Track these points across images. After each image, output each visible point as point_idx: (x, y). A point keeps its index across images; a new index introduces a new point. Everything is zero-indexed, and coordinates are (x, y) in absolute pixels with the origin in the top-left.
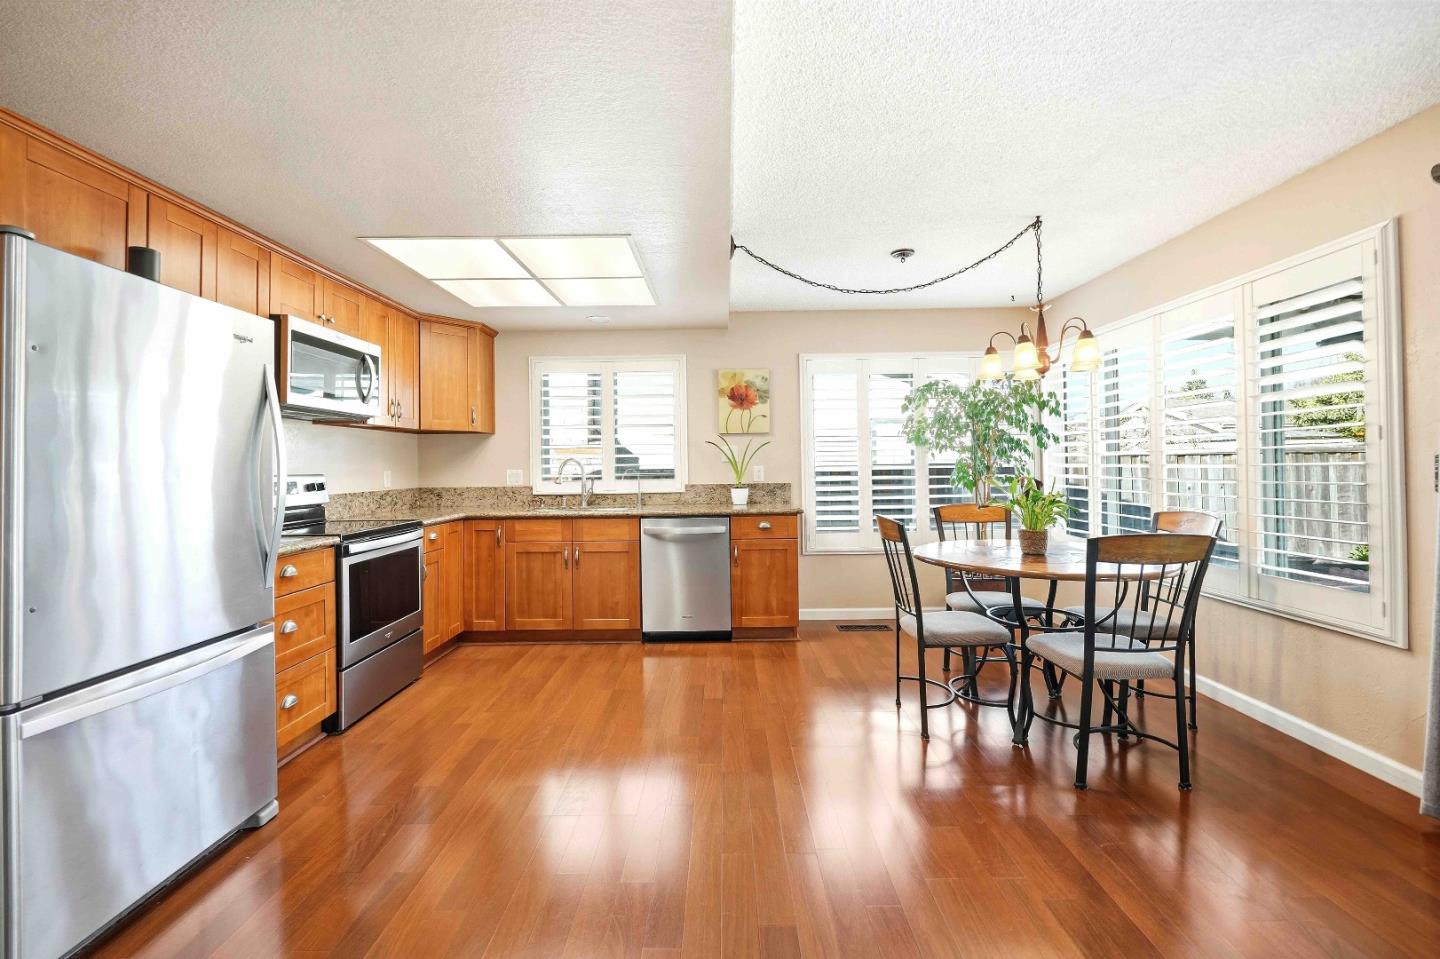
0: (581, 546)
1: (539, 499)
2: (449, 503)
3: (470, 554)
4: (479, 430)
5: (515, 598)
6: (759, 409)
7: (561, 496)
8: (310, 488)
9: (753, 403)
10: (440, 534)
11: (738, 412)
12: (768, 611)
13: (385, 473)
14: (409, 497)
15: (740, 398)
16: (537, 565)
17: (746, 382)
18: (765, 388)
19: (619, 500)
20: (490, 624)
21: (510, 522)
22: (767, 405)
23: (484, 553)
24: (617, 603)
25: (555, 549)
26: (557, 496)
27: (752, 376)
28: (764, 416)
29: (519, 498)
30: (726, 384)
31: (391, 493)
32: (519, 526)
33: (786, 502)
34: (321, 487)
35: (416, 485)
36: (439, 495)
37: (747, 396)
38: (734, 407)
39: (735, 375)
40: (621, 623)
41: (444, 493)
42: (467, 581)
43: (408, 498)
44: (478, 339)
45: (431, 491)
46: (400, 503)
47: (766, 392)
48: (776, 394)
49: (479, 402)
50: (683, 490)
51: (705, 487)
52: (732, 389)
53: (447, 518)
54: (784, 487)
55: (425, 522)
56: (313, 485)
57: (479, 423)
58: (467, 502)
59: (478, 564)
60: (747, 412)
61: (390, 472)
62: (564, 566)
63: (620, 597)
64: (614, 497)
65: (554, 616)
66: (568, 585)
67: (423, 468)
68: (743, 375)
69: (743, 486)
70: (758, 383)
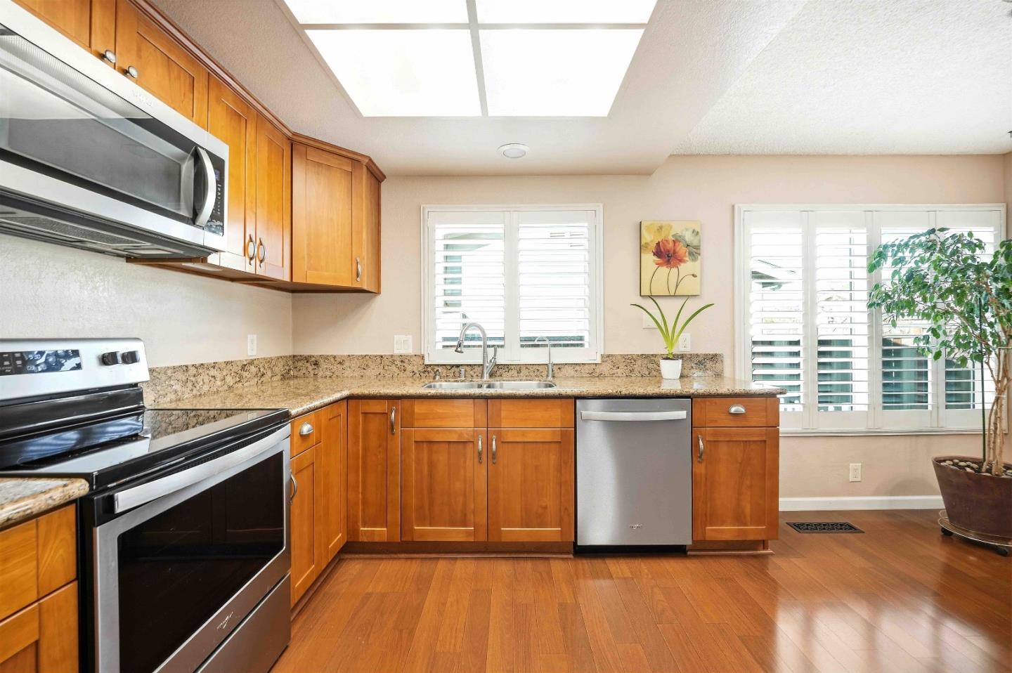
0: (499, 434)
1: (431, 371)
2: (328, 373)
3: (356, 443)
4: (365, 288)
5: (413, 501)
6: (687, 267)
7: (458, 366)
8: (108, 360)
9: (681, 261)
10: (317, 426)
11: (664, 270)
12: (739, 519)
13: (250, 337)
14: (280, 365)
15: (667, 255)
16: (441, 457)
17: (674, 236)
18: (695, 243)
19: (524, 371)
20: (379, 532)
21: (407, 403)
22: (698, 263)
23: (374, 441)
24: (545, 508)
25: (465, 438)
26: (452, 366)
27: (680, 228)
28: (694, 276)
29: (409, 368)
30: (650, 238)
31: (255, 362)
32: (419, 408)
33: (719, 375)
34: (131, 358)
35: (289, 352)
36: (316, 364)
37: (675, 252)
38: (659, 264)
39: (661, 228)
40: (550, 532)
41: (322, 361)
42: (352, 477)
43: (279, 369)
44: (364, 180)
45: (307, 359)
46: (269, 374)
47: (697, 248)
48: (708, 249)
49: (364, 254)
50: (599, 361)
51: (623, 356)
52: (658, 244)
53: (327, 400)
54: (714, 358)
55: (293, 412)
56: (113, 355)
57: (365, 279)
58: (348, 373)
59: (365, 456)
60: (674, 270)
61: (255, 337)
62: (476, 460)
63: (550, 501)
64: (519, 368)
65: (464, 524)
66: (481, 485)
67: (298, 333)
68: (671, 227)
69: (675, 357)
70: (688, 237)
